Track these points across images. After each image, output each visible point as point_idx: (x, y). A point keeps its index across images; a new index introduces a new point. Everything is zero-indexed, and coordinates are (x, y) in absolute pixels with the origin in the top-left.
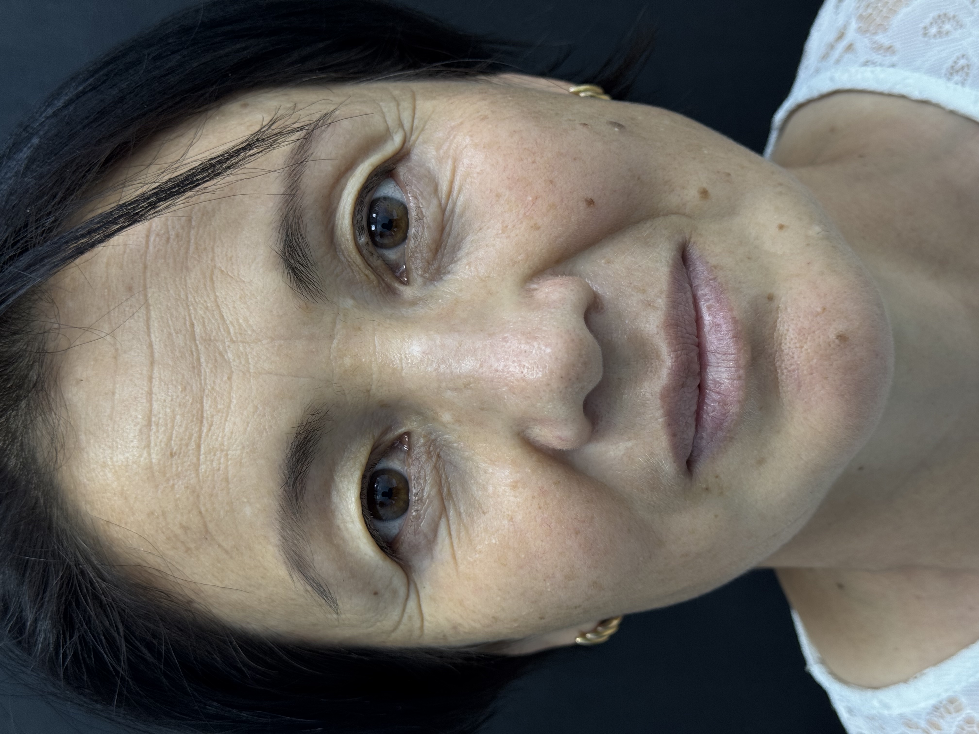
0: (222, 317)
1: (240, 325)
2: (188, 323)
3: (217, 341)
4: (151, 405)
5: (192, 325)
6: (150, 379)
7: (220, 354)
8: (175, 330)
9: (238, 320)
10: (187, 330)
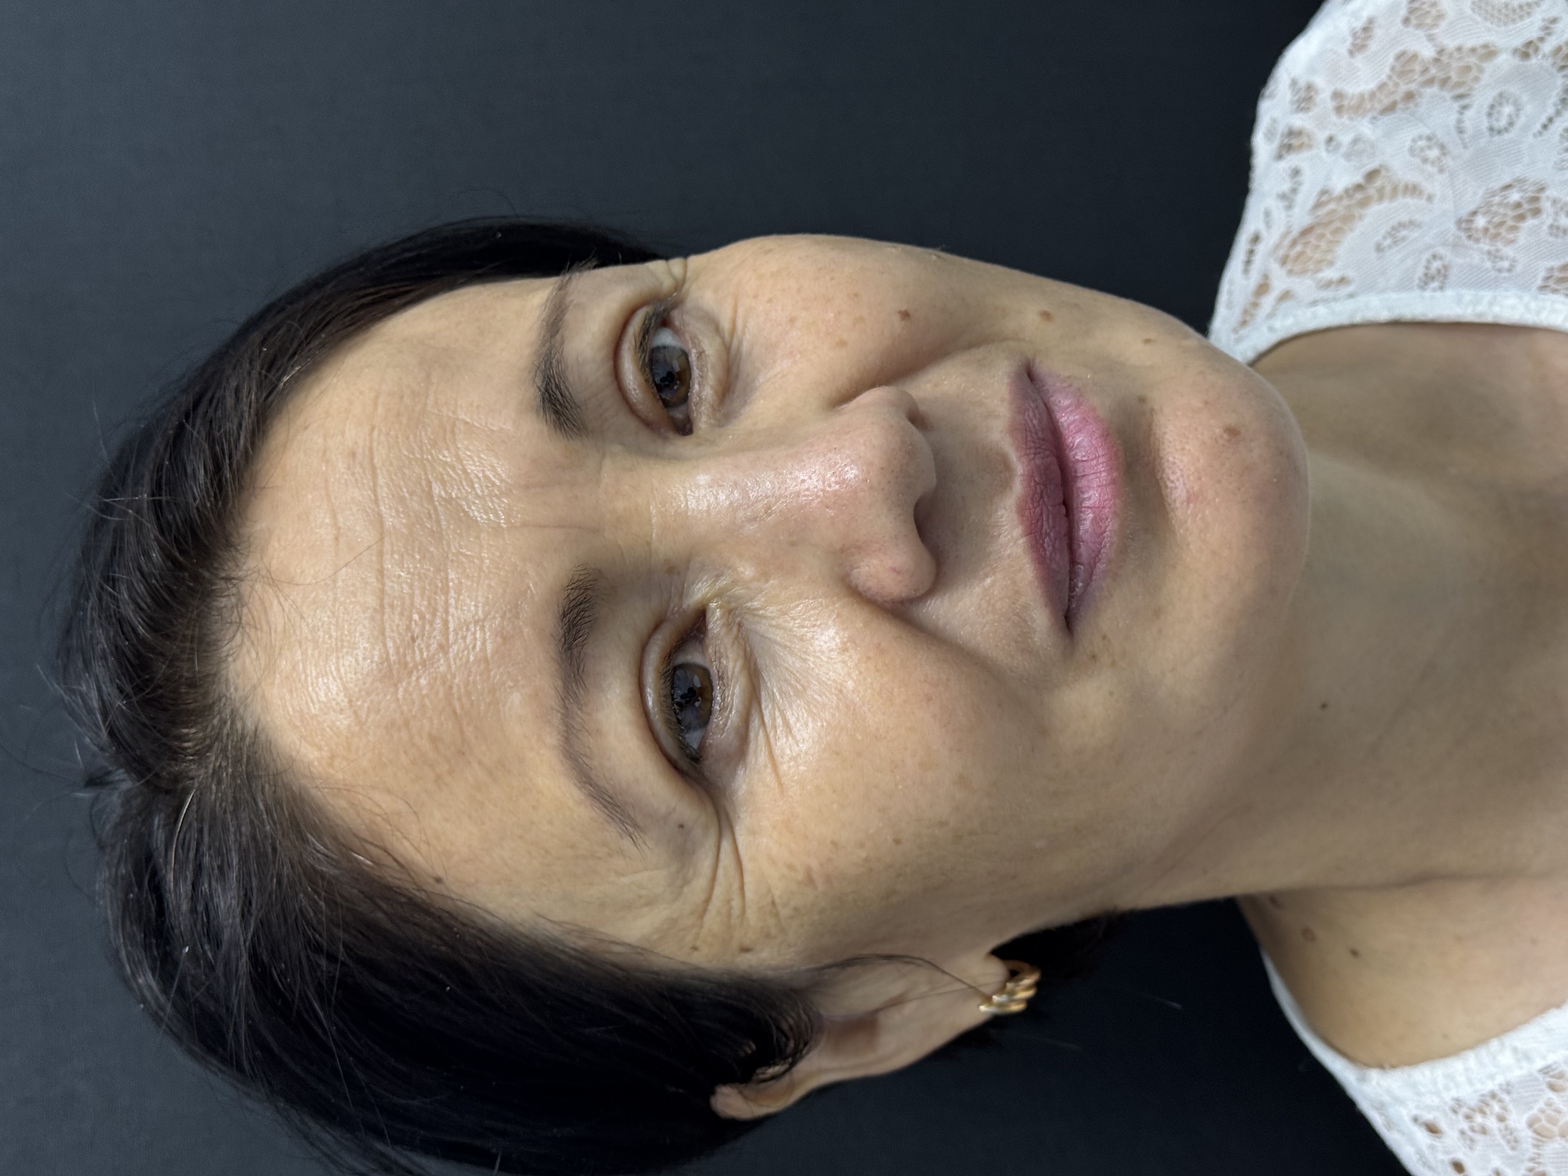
0: (465, 471)
1: (486, 477)
2: (424, 483)
3: (459, 498)
4: (383, 584)
5: (429, 483)
6: (381, 554)
7: (464, 511)
8: (408, 492)
9: (483, 471)
10: (423, 490)
